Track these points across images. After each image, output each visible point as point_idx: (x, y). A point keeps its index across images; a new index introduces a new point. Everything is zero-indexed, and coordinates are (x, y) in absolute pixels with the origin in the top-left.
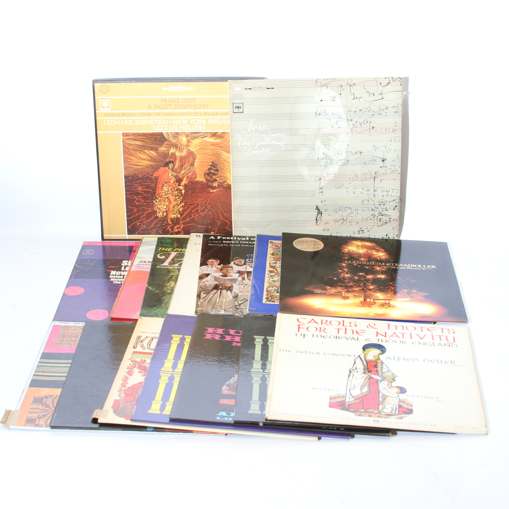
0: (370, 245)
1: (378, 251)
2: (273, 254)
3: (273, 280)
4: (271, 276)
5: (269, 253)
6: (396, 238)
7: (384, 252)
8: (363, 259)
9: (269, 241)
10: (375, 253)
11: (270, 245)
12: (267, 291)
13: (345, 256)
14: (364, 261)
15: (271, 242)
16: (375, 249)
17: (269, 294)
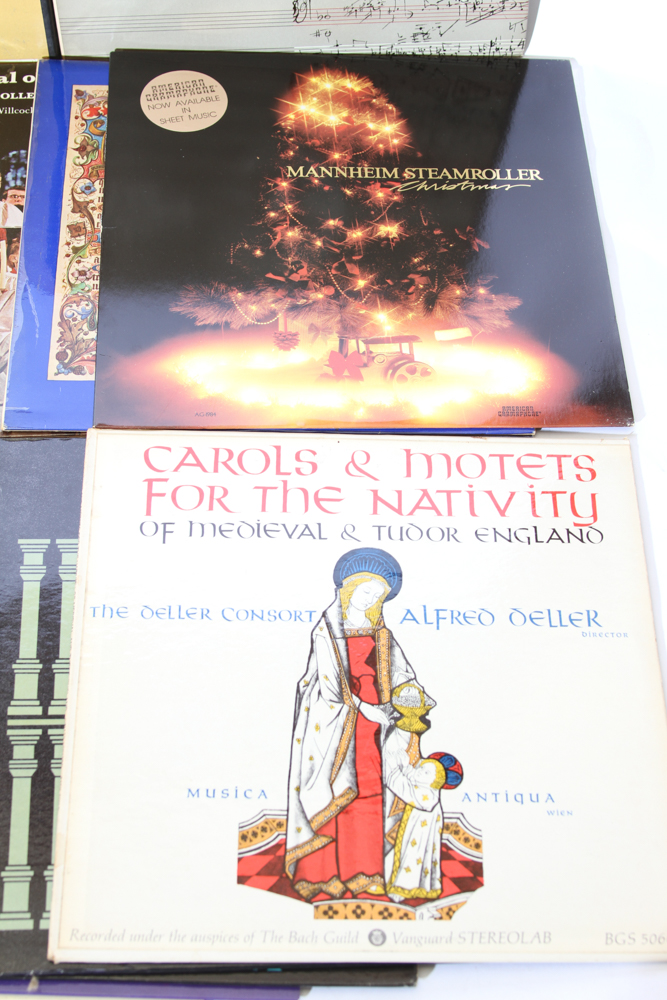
0: (357, 89)
1: (379, 113)
2: (82, 149)
3: (80, 267)
4: (76, 250)
5: (71, 144)
6: (517, 52)
7: (400, 117)
8: (337, 156)
9: (75, 87)
10: (371, 126)
11: (75, 107)
12: (63, 321)
13: (286, 147)
14: (340, 163)
15: (80, 94)
16: (371, 106)
17: (68, 334)
